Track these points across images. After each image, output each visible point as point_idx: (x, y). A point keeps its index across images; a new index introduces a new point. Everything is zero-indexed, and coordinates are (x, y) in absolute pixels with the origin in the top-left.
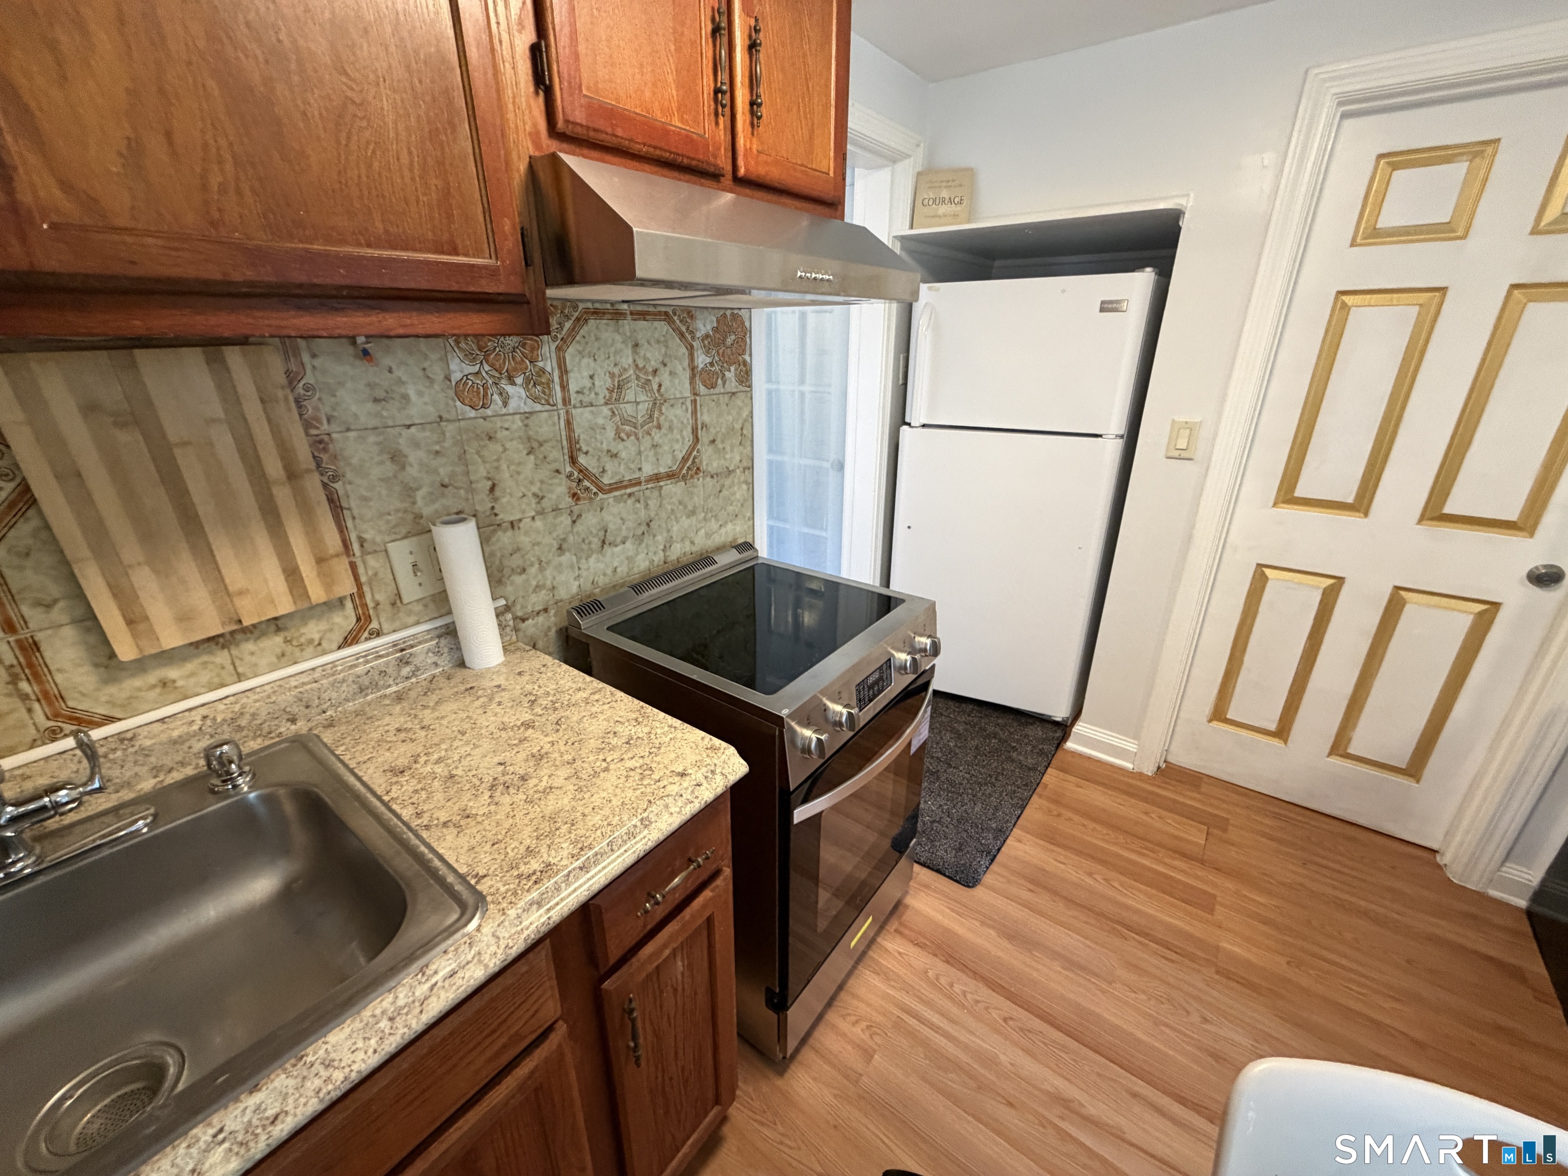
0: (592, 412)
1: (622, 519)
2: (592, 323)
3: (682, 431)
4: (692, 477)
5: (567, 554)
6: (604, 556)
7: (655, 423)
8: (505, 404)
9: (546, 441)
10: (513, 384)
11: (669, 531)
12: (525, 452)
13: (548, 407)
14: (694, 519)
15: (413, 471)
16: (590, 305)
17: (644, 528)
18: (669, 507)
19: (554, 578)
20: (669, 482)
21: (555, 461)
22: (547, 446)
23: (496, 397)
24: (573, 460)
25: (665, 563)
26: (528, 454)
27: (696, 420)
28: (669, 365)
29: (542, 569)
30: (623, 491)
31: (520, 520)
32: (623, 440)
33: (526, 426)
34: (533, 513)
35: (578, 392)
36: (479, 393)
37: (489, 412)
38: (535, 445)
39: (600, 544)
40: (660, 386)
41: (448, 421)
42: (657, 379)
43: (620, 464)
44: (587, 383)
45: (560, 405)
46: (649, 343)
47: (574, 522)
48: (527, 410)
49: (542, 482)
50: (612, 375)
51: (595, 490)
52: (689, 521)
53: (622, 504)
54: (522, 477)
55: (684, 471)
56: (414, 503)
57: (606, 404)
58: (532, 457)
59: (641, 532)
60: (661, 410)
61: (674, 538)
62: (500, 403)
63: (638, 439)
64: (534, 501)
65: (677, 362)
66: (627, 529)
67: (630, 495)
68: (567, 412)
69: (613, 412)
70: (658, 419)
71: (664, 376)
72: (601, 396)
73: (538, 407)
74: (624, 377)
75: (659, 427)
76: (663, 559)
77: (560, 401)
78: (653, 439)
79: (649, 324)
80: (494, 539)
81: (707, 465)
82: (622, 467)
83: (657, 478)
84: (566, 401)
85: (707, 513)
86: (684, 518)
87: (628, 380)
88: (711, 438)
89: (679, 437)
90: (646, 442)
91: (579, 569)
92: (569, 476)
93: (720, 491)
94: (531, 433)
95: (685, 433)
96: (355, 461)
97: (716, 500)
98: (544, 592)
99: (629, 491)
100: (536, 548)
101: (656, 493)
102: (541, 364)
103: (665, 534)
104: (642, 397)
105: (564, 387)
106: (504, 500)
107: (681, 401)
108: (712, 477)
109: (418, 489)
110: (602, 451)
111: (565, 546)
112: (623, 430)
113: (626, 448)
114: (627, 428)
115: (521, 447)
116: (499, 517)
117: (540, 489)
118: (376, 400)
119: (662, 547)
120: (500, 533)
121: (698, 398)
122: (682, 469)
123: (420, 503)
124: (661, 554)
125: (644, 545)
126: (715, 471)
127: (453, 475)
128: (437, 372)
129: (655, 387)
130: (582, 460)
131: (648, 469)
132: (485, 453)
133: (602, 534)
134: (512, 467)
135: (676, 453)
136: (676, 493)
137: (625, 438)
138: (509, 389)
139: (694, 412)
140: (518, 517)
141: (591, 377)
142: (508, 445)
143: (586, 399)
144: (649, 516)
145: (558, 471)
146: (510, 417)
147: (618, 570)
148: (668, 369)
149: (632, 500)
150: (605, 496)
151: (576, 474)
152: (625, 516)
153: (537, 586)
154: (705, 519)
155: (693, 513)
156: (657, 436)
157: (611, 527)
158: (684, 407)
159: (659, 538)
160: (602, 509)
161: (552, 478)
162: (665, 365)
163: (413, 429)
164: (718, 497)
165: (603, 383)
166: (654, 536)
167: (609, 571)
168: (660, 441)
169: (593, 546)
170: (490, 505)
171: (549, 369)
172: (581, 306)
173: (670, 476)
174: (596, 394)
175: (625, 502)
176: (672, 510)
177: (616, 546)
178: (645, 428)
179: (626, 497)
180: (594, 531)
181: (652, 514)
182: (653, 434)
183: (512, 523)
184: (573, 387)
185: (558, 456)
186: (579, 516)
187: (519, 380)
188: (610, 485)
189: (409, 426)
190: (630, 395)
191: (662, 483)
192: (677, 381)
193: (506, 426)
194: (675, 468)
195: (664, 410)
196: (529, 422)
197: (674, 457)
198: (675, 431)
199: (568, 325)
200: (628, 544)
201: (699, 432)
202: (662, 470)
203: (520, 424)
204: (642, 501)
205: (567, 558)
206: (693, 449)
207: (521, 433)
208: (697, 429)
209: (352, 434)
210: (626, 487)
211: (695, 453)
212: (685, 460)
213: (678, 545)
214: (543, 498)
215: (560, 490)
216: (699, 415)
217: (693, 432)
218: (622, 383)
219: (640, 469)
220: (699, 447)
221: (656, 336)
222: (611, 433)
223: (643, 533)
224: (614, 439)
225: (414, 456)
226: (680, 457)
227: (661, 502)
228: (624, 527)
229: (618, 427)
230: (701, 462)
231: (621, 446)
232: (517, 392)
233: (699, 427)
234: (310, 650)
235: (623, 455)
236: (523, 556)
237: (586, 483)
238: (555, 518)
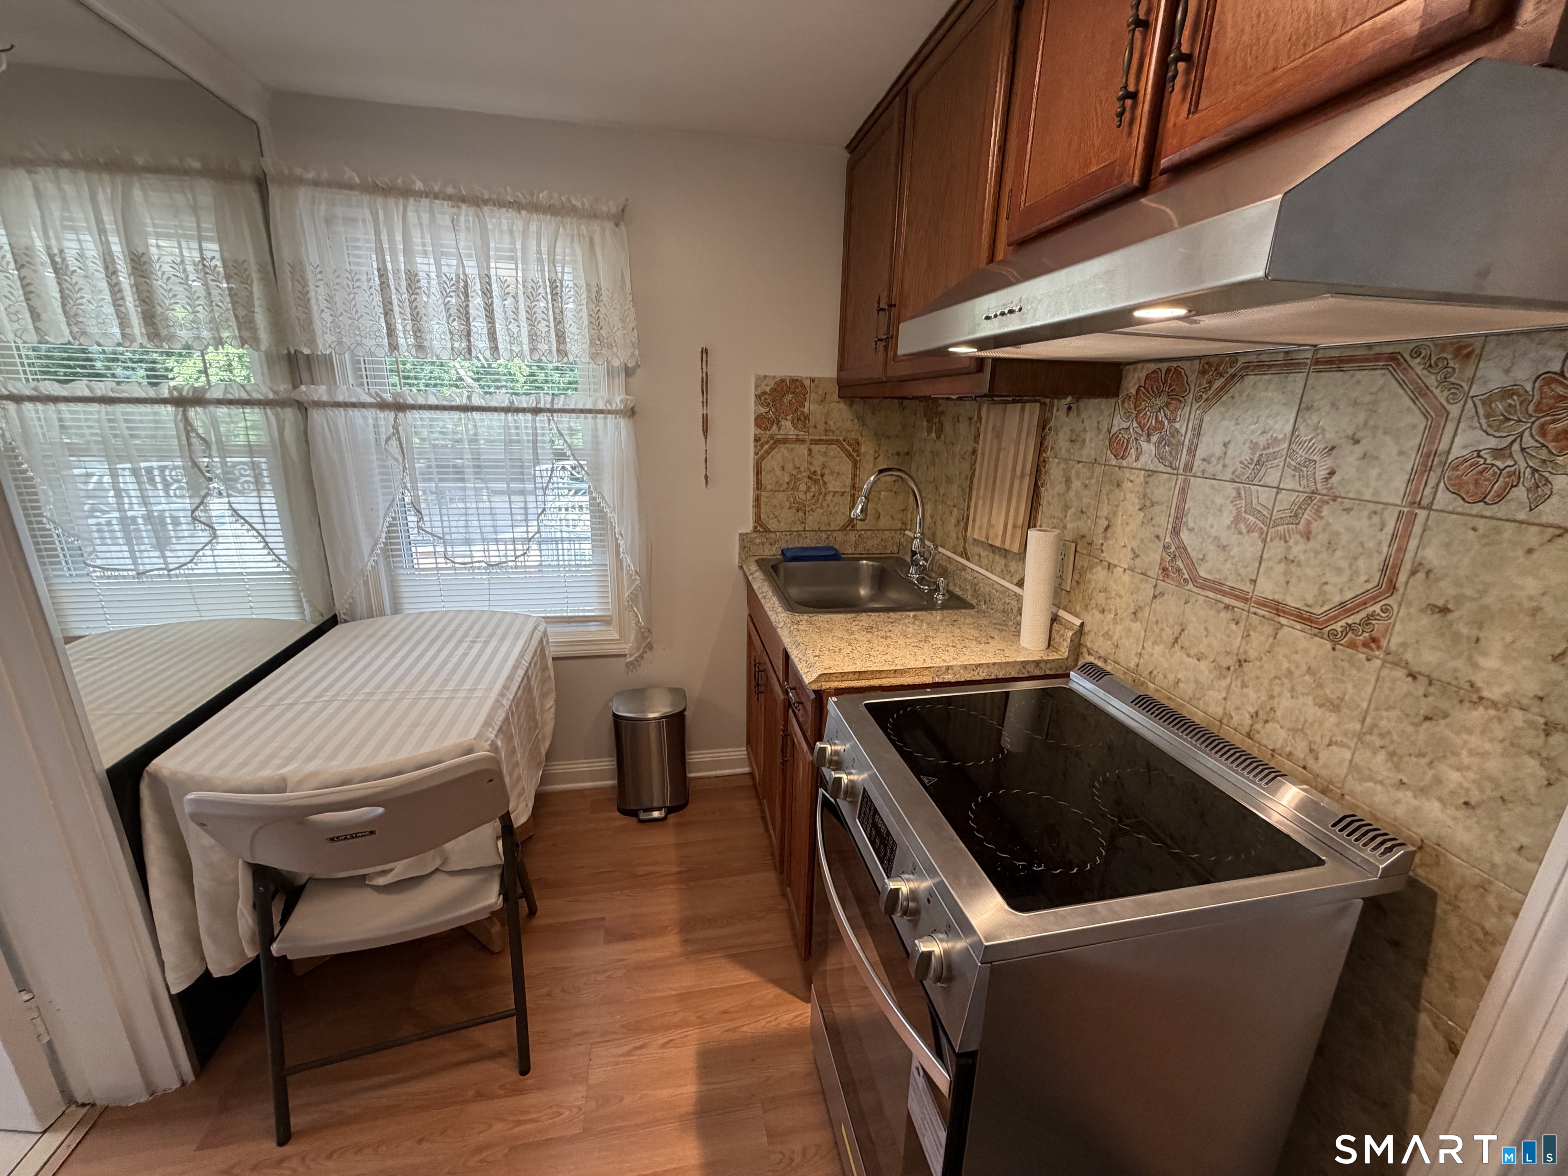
0: (1212, 487)
1: (1206, 629)
2: (1250, 379)
3: (1356, 559)
4: (1352, 645)
5: (1138, 623)
6: (1172, 656)
7: (1301, 527)
8: (1137, 459)
9: (1157, 503)
10: (1149, 441)
11: (1272, 697)
12: (1138, 507)
13: (1169, 470)
14: (1332, 719)
15: (1072, 494)
16: (1253, 358)
17: (1230, 661)
18: (1285, 665)
19: (1121, 638)
20: (1298, 626)
21: (1159, 526)
22: (1157, 508)
23: (1133, 451)
24: (1176, 531)
25: (1249, 736)
26: (1140, 509)
27: (1402, 550)
28: (1363, 442)
29: (1115, 622)
30: (1219, 597)
31: (1115, 566)
32: (1240, 533)
33: (1147, 483)
34: (1126, 567)
35: (1204, 460)
36: (1122, 445)
37: (1124, 463)
38: (1148, 504)
39: (1171, 640)
40: (1332, 473)
41: (1099, 463)
42: (1329, 462)
43: (1226, 561)
44: (1218, 450)
45: (1181, 471)
46: (1333, 405)
47: (1155, 597)
48: (1152, 467)
49: (1142, 540)
50: (1254, 446)
51: (1186, 576)
52: (1319, 712)
53: (1212, 612)
54: (1128, 529)
55: (1338, 626)
56: (1066, 517)
57: (1233, 481)
58: (1142, 514)
59: (1225, 665)
60: (1318, 511)
61: (1279, 713)
62: (1134, 457)
63: (1264, 541)
64: (1130, 555)
65: (1388, 439)
66: (1209, 645)
67: (1227, 607)
68: (1185, 480)
69: (1239, 493)
70: (1309, 523)
71: (1350, 458)
72: (1230, 470)
73: (1162, 468)
74: (1271, 451)
75: (1307, 535)
76: (1247, 729)
77: (1182, 466)
78: (1289, 548)
79: (1347, 376)
80: (1094, 570)
81: (1404, 645)
82: (1228, 565)
83: (1278, 608)
84: (1189, 467)
85: (1370, 732)
86: (1310, 701)
87: (1275, 456)
88: (1440, 603)
89: (1344, 564)
90: (1276, 549)
91: (1143, 648)
92: (1166, 547)
93: (1427, 718)
94: (1148, 491)
95: (1361, 563)
96: (1052, 478)
97: (1410, 729)
98: (1109, 642)
99: (1227, 600)
100: (1118, 600)
101: (1268, 629)
102: (1177, 425)
103: (1264, 698)
104: (1289, 484)
105: (1192, 451)
106: (1111, 542)
107: (1372, 507)
108: (1413, 676)
109: (1070, 508)
110: (1209, 536)
111: (1139, 615)
112: (1246, 520)
113: (1239, 544)
114: (1252, 519)
115: (1137, 501)
116: (1104, 555)
117: (1138, 547)
118: (1071, 441)
119: (1252, 710)
120: (1099, 568)
121: (1422, 514)
122: (1335, 619)
123: (1068, 518)
124: (1248, 721)
125: (1224, 683)
126: (1424, 669)
127: (1089, 505)
128: (1105, 427)
129: (1321, 473)
130: (1184, 535)
131: (1267, 588)
132: (1112, 497)
133: (1177, 629)
134: (1125, 517)
135: (1327, 588)
136: (1306, 651)
137: (1244, 531)
138: (1144, 445)
139: (1401, 537)
140: (1115, 562)
141: (1225, 445)
142: (1128, 496)
143: (1210, 470)
144: (1245, 652)
145: (1158, 537)
146: (1136, 471)
147: (1182, 685)
148: (1358, 450)
149: (1229, 615)
150: (1195, 590)
151: (1173, 548)
152: (1211, 629)
153: (1107, 633)
154: (1360, 737)
155: (1335, 706)
156: (1298, 548)
157: (1190, 629)
158: (1376, 519)
159: (1250, 691)
160: (1186, 603)
161: (1150, 541)
162: (1357, 442)
163: (1080, 465)
164: (1418, 725)
165: (1240, 453)
166: (1244, 685)
167: (1171, 677)
168: (1302, 557)
169: (1164, 637)
170: (1101, 541)
171: (1183, 431)
172: (1242, 360)
173: (1304, 618)
174: (1224, 466)
175: (1218, 612)
176: (1290, 672)
177: (1188, 655)
178: (1280, 528)
179: (1222, 606)
180: (1171, 620)
181: (1252, 654)
182: (1291, 543)
183: (1109, 564)
184: (1200, 453)
185: (1164, 522)
186: (1162, 594)
187: (1154, 439)
188: (1205, 579)
189: (1079, 462)
190: (1272, 477)
191: (1283, 621)
192: (1374, 472)
193: (1132, 478)
194: (1318, 610)
195: (1325, 511)
196: (1150, 480)
197: (1322, 592)
198: (1338, 554)
199: (1218, 384)
200: (1203, 665)
201: (1402, 578)
202: (1292, 602)
203: (1142, 479)
204: (1242, 624)
205: (1136, 627)
206: (1375, 599)
207: (1141, 490)
208: (1397, 568)
209: (1056, 460)
210: (1224, 594)
211: (1377, 608)
212: (1344, 609)
213: (1283, 733)
214: (1137, 556)
215: (1154, 557)
216: (1413, 543)
217: (1383, 571)
218: (1264, 459)
219: (1254, 582)
220: (1392, 601)
221: (1353, 395)
222: (1227, 519)
223: (1228, 668)
224: (1229, 528)
225: (1076, 484)
226: (1337, 599)
227: (1272, 646)
228: (1205, 641)
229: (1239, 513)
230: (1388, 630)
231: (1235, 538)
232: (1149, 448)
233: (1407, 567)
234: (1008, 577)
235: (1235, 551)
236: (1107, 599)
237: (1179, 563)
238: (1141, 581)
